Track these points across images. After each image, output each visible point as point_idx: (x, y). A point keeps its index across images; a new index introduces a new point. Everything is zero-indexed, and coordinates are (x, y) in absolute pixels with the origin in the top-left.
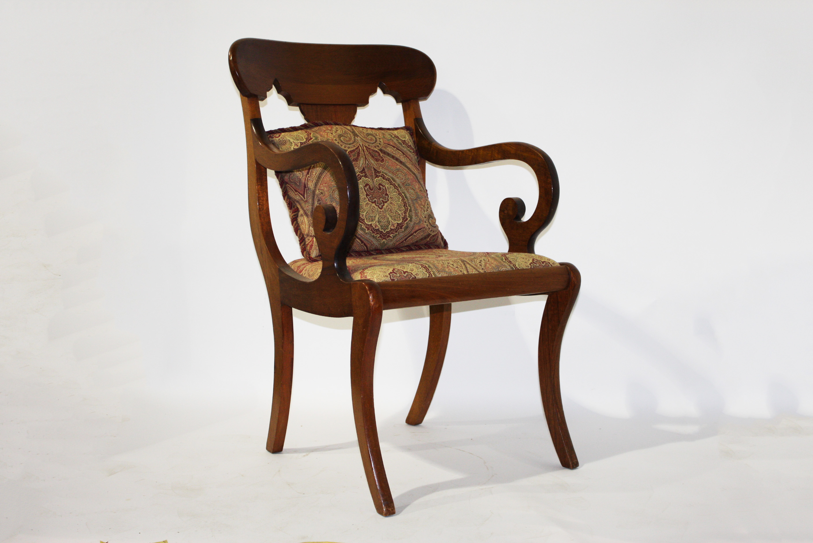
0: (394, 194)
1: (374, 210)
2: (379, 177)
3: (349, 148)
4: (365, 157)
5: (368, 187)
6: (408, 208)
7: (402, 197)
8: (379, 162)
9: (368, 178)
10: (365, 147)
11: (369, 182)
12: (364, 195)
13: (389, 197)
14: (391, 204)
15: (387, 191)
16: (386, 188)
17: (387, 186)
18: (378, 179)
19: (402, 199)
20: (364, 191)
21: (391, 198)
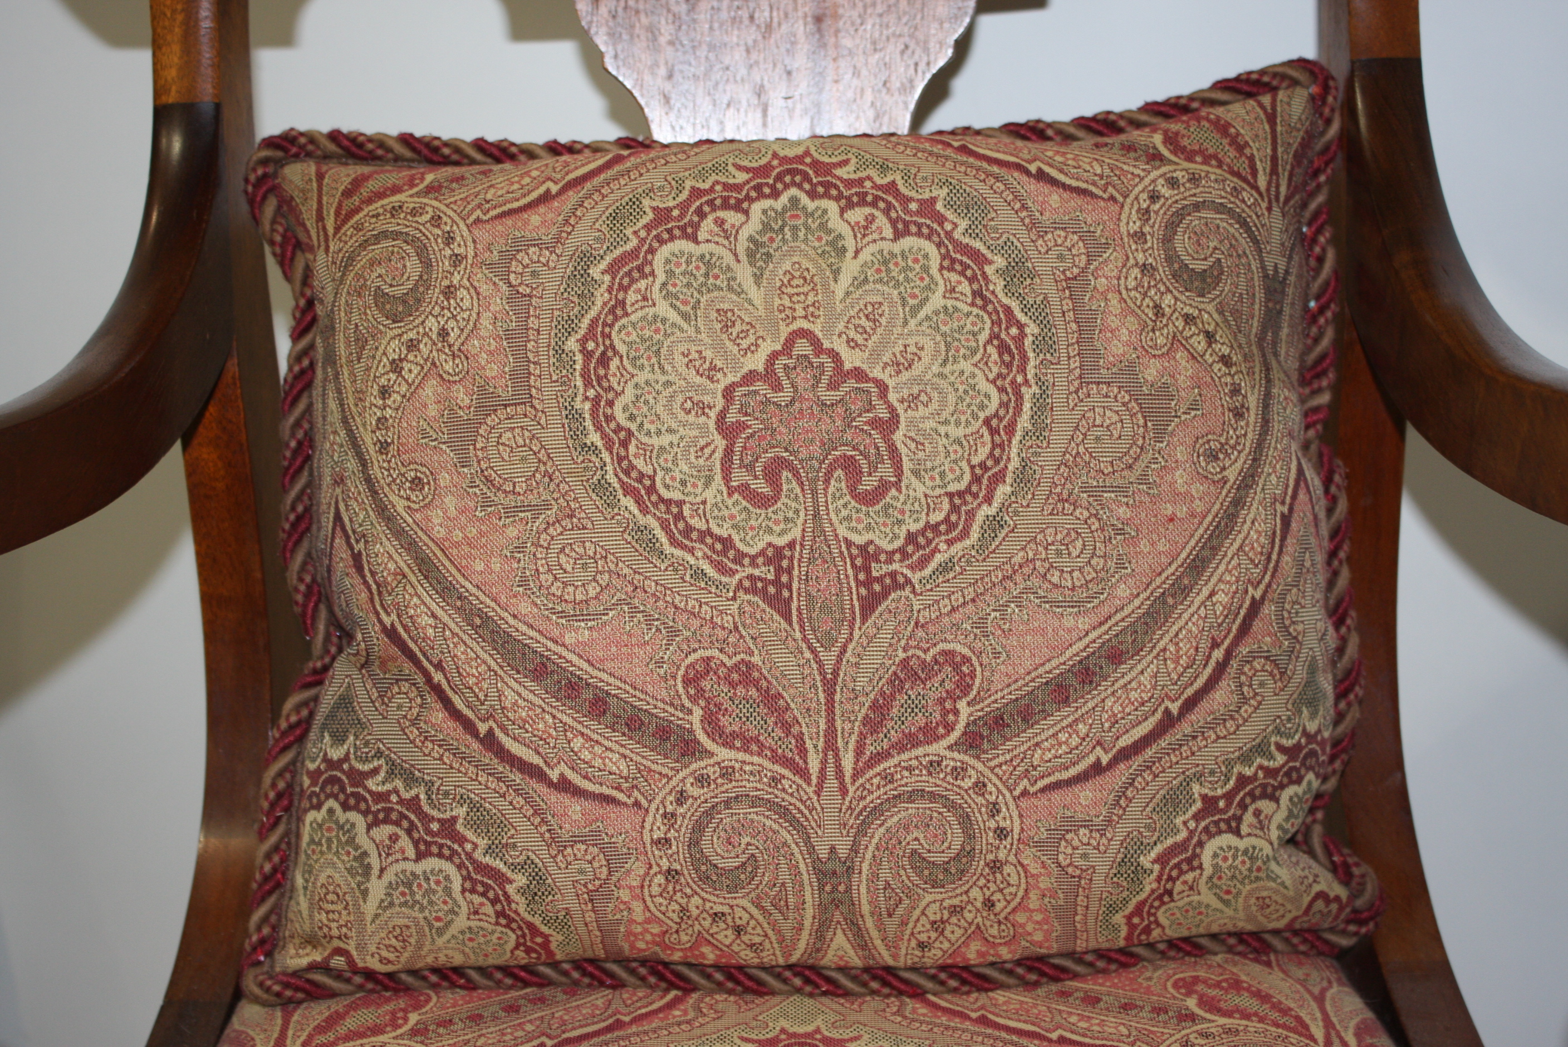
0: (666, 440)
1: (864, 322)
2: (762, 553)
3: (934, 765)
4: (830, 694)
5: (868, 483)
6: (583, 341)
7: (609, 418)
8: (729, 663)
9: (849, 544)
10: (803, 773)
11: (848, 518)
12: (911, 422)
13: (713, 414)
14: (713, 368)
15: (718, 455)
16: (727, 478)
17: (709, 494)
18: (768, 538)
19: (611, 404)
20: (903, 450)
21: (703, 408)
